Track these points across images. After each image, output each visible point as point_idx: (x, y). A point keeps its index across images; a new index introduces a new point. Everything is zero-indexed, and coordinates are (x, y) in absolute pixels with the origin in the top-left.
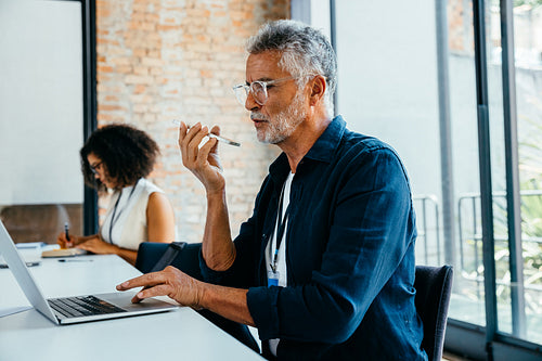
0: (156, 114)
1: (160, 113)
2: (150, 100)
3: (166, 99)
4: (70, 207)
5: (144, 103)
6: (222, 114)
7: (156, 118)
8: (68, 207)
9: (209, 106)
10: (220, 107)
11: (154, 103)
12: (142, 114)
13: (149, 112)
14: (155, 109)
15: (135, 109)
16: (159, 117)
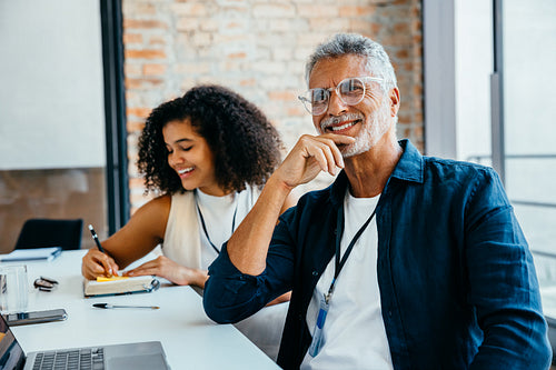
0: (211, 34)
1: (217, 31)
2: (202, 11)
3: (226, 9)
4: (89, 172)
5: (194, 16)
6: (311, 30)
7: (212, 38)
8: (87, 171)
9: (291, 19)
10: (308, 21)
11: (208, 16)
12: (192, 33)
13: (200, 29)
14: (209, 25)
15: (180, 26)
16: (216, 37)
